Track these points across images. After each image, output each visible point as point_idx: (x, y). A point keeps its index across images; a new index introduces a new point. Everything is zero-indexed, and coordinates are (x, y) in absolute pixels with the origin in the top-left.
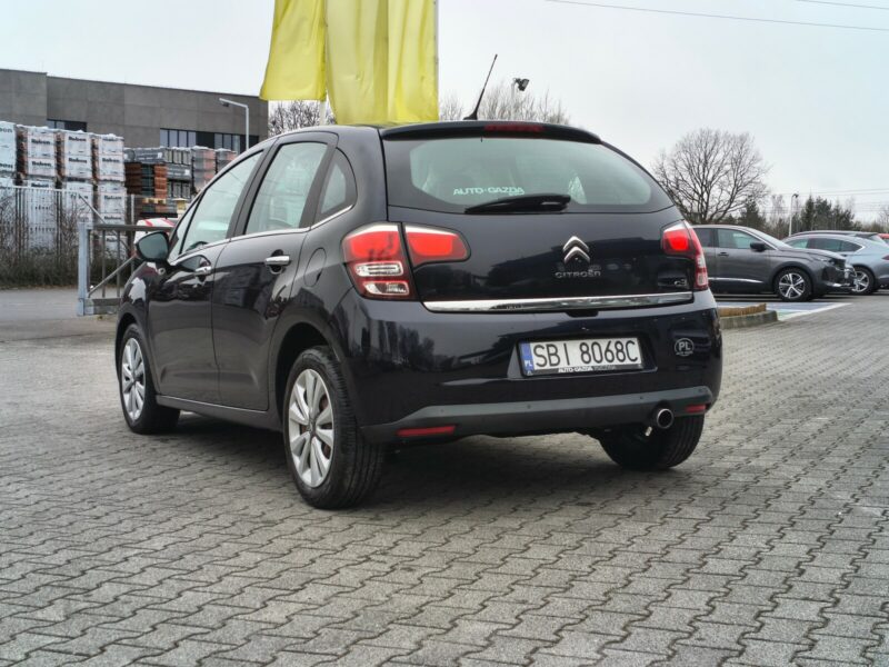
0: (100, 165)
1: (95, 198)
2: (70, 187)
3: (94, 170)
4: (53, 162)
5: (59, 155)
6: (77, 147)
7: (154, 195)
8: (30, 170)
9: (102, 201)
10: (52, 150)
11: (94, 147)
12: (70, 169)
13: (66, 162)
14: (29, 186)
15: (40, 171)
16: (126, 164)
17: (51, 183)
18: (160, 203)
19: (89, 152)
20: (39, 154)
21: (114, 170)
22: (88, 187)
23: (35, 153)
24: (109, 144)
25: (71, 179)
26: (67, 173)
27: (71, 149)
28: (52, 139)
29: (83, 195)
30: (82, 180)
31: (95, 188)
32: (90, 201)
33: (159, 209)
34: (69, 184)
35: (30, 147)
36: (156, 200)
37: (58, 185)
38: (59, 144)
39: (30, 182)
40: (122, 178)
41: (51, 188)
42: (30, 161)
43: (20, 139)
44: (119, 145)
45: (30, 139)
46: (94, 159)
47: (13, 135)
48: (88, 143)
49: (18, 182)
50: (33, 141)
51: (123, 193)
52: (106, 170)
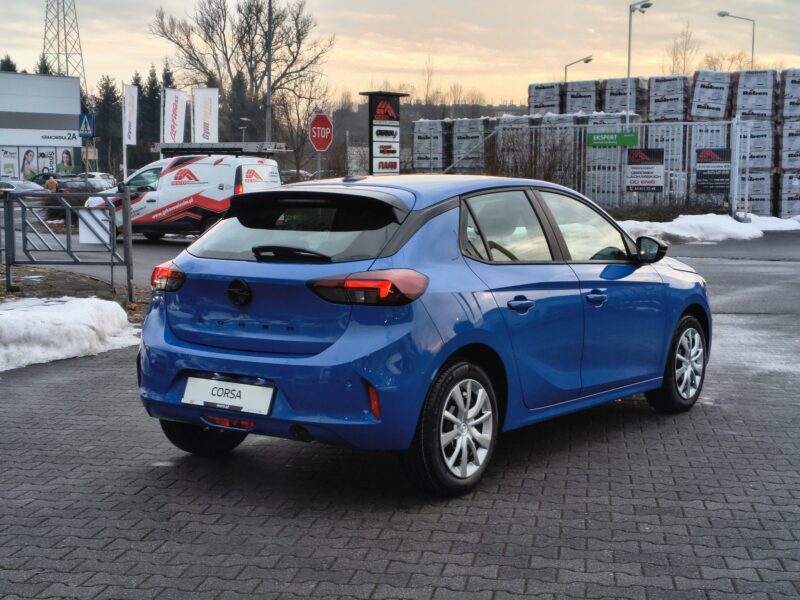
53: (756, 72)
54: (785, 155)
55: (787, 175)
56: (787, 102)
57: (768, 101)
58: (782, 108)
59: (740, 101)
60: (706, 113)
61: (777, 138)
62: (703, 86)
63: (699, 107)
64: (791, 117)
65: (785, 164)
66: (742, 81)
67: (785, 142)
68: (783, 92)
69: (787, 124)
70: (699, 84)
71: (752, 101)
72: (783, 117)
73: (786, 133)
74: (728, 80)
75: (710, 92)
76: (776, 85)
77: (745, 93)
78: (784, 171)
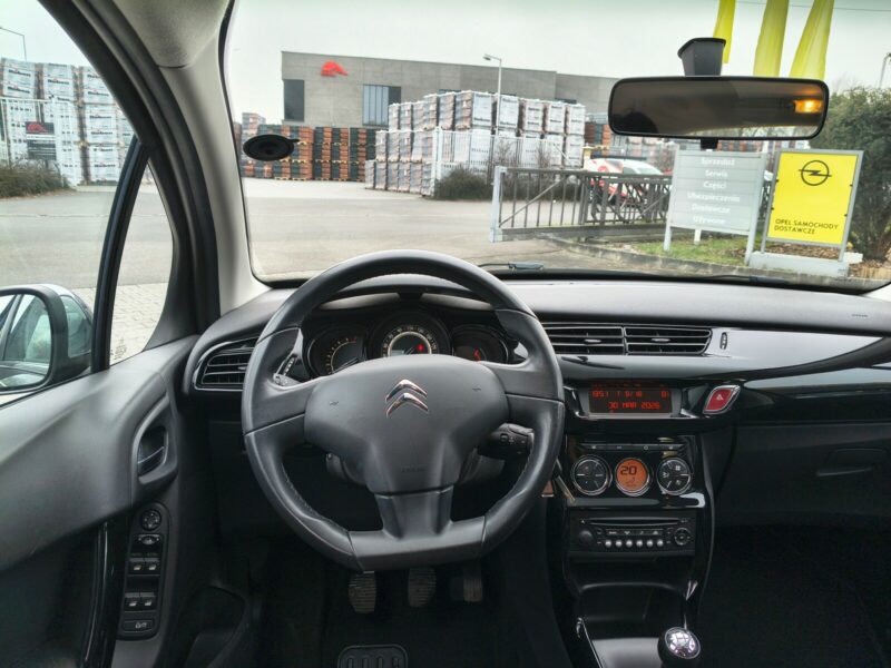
0: (569, 124)
1: (564, 146)
2: (550, 138)
3: (565, 127)
4: (540, 122)
5: (544, 118)
6: (556, 112)
7: (602, 143)
8: (526, 127)
9: (568, 148)
10: (540, 114)
11: (567, 113)
12: (551, 127)
13: (548, 122)
14: (524, 138)
15: (532, 128)
16: (586, 123)
17: (538, 136)
18: (605, 149)
19: (563, 116)
20: (532, 117)
21: (578, 128)
22: (560, 138)
23: (529, 116)
24: (576, 111)
25: (550, 133)
26: (548, 129)
27: (552, 114)
28: (541, 108)
29: (556, 143)
30: (557, 134)
31: (565, 139)
32: (561, 148)
33: (604, 153)
34: (549, 137)
35: (527, 112)
36: (602, 147)
37: (542, 137)
38: (545, 110)
39: (525, 135)
40: (582, 133)
41: (538, 139)
42: (526, 121)
43: (521, 108)
44: (583, 111)
45: (527, 107)
46: (566, 120)
47: (517, 105)
48: (563, 110)
49: (518, 135)
50: (530, 109)
51: (582, 142)
52: (572, 128)
53: (57, 65)
54: (88, 132)
55: (91, 148)
56: (86, 91)
57: (70, 90)
58: (82, 96)
59: (46, 87)
60: (16, 94)
61: (81, 119)
62: (10, 71)
63: (10, 88)
64: (90, 104)
65: (90, 139)
66: (45, 70)
67: (88, 122)
68: (82, 83)
69: (88, 107)
70: (6, 69)
71: (56, 88)
72: (84, 104)
73: (87, 115)
74: (33, 68)
75: (17, 77)
76: (75, 77)
77: (50, 81)
78: (89, 144)
